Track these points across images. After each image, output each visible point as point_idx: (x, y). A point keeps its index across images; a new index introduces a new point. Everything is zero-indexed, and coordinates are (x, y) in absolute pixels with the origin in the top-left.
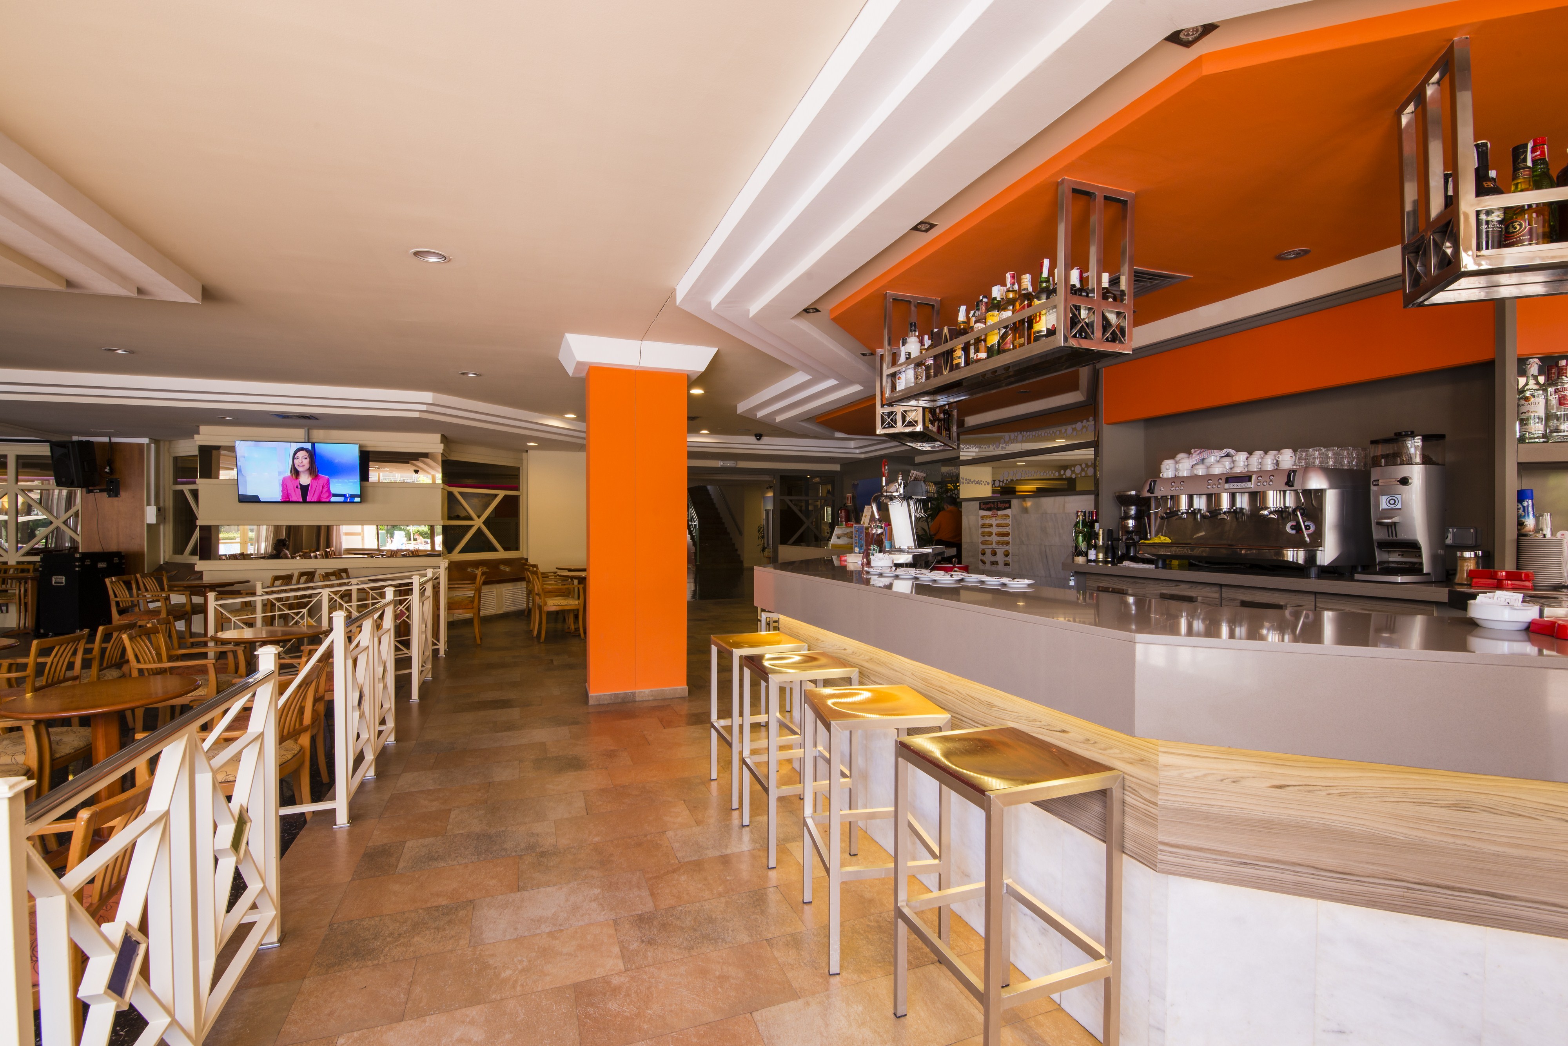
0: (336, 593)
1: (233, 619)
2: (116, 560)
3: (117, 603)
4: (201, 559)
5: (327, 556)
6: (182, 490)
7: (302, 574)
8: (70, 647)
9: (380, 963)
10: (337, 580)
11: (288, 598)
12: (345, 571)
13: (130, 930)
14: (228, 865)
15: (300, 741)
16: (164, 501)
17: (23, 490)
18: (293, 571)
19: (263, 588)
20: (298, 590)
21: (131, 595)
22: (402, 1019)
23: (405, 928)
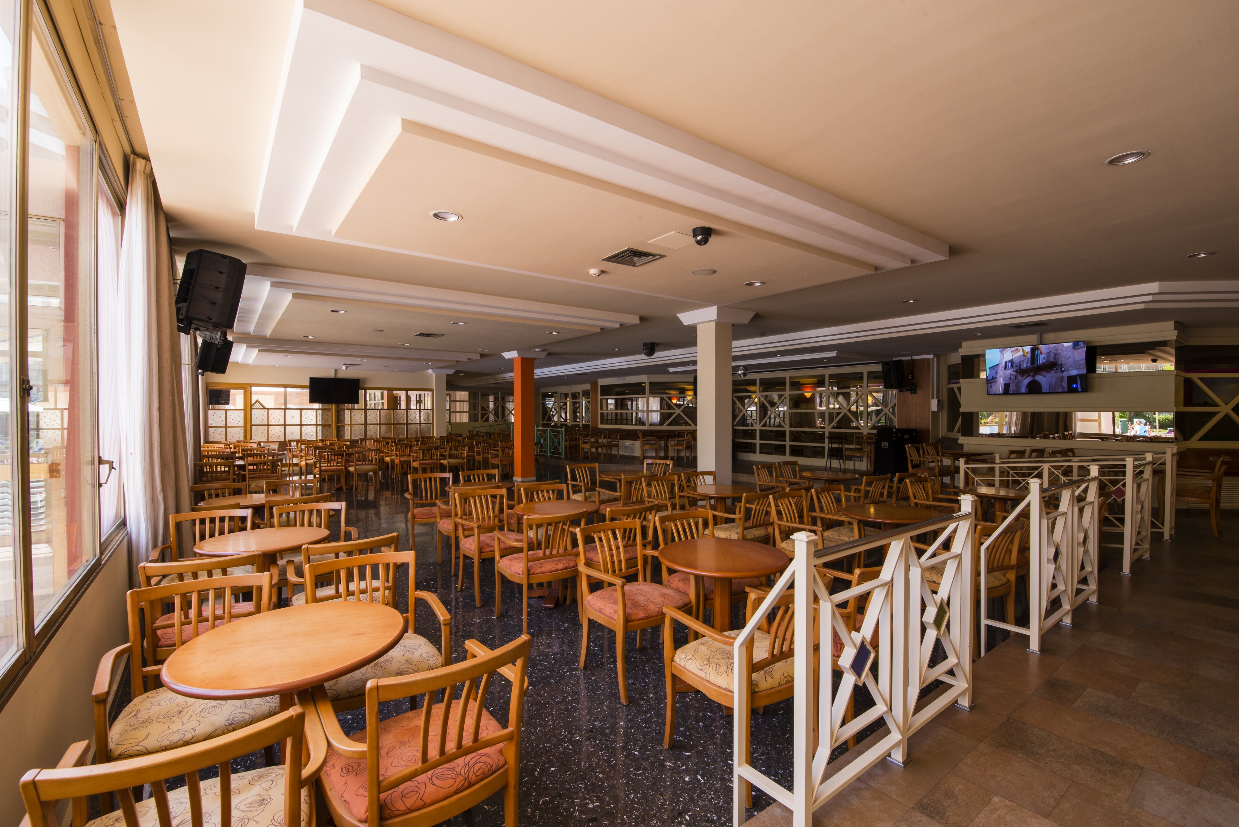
0: (1057, 468)
1: (976, 479)
2: (914, 434)
3: (912, 461)
4: (962, 435)
5: (1065, 437)
6: (953, 388)
7: (1033, 451)
8: (881, 484)
9: (1040, 766)
10: (1062, 457)
11: (1021, 468)
12: (1072, 450)
13: (865, 641)
14: (932, 634)
15: (1007, 575)
16: (942, 396)
17: (870, 392)
18: (1026, 448)
19: (1000, 459)
20: (1030, 462)
21: (920, 457)
22: (1047, 817)
23: (1068, 753)
